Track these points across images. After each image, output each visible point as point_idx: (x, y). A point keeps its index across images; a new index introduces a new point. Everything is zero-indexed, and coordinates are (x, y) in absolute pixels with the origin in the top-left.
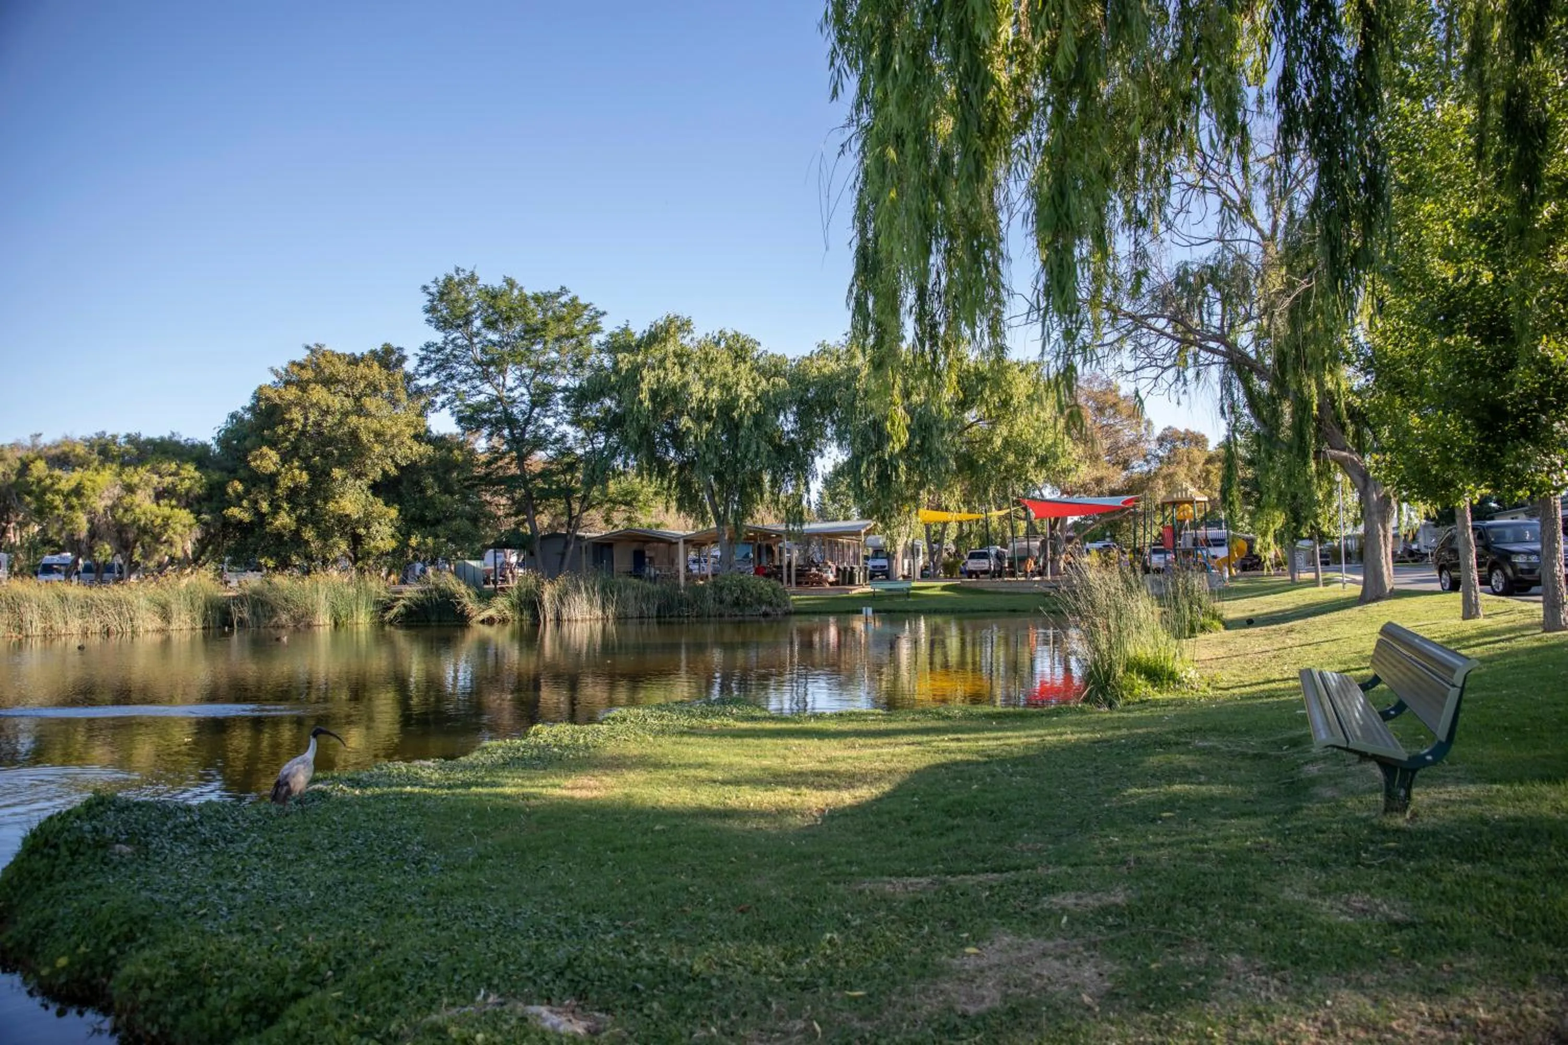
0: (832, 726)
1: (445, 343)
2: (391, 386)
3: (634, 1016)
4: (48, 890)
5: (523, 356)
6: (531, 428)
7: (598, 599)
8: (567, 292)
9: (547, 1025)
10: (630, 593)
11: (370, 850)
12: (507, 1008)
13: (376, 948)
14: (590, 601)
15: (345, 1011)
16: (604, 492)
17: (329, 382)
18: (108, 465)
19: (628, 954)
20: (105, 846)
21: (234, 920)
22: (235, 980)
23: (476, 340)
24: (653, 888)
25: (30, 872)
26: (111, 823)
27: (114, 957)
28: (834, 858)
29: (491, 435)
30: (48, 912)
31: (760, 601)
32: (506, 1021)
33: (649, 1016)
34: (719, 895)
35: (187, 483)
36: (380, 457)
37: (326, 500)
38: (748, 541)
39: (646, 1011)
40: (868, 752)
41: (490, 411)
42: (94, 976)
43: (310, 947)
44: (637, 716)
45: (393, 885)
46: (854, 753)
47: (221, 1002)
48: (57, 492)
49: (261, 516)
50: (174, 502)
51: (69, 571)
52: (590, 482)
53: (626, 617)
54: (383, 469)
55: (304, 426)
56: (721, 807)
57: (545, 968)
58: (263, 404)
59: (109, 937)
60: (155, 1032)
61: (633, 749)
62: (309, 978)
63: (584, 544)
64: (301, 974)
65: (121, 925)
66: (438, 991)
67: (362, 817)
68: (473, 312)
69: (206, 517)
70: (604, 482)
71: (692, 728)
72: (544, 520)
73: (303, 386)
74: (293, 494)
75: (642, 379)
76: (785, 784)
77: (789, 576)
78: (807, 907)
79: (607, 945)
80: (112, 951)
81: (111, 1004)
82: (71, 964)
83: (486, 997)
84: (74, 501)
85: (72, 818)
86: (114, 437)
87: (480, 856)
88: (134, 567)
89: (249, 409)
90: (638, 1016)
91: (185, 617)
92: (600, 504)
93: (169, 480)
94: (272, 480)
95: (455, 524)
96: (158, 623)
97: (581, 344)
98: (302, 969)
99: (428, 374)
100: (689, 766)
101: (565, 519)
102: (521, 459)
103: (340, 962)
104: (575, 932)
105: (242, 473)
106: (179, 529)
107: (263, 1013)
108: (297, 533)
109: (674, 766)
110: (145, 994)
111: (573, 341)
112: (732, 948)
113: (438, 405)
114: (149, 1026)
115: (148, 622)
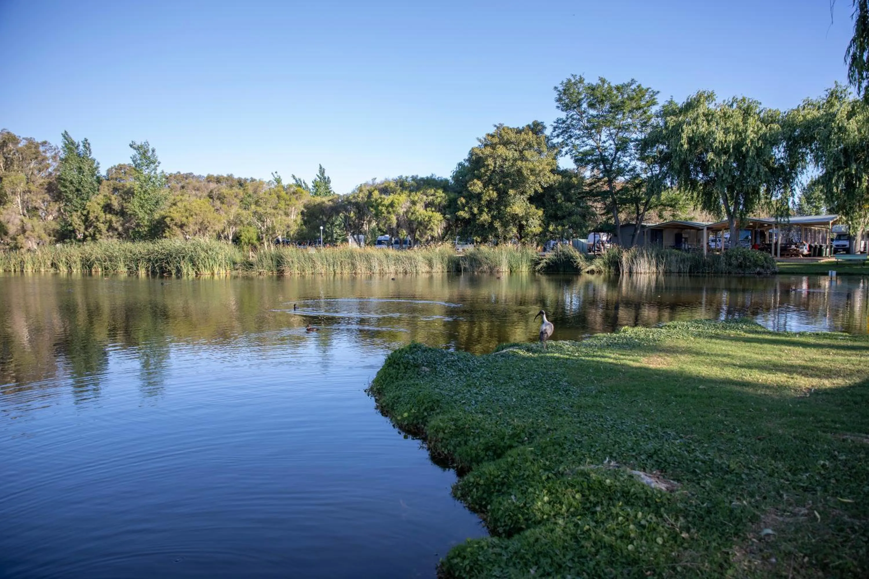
0: (812, 340)
1: (567, 119)
2: (539, 144)
3: (695, 486)
4: (396, 383)
5: (611, 122)
6: (615, 163)
7: (654, 261)
8: (635, 82)
9: (644, 482)
10: (673, 258)
11: (541, 382)
12: (622, 469)
13: (549, 430)
14: (649, 263)
15: (536, 458)
16: (658, 199)
17: (506, 143)
18: (404, 191)
19: (688, 452)
20: (417, 366)
21: (478, 407)
22: (481, 435)
23: (584, 115)
24: (702, 419)
25: (390, 374)
26: (420, 357)
27: (426, 416)
28: (822, 418)
29: (593, 168)
30: (397, 393)
31: (756, 265)
32: (621, 476)
33: (703, 487)
34: (744, 429)
35: (439, 199)
36: (534, 182)
37: (506, 206)
38: (748, 228)
39: (702, 485)
40: (840, 358)
41: (592, 155)
42: (418, 423)
43: (516, 425)
44: (683, 326)
45: (555, 400)
46: (830, 358)
47: (475, 444)
48: (383, 205)
49: (474, 215)
50: (433, 209)
51: (389, 243)
52: (650, 193)
53: (671, 272)
54: (535, 189)
55: (495, 167)
56: (740, 380)
57: (642, 452)
58: (474, 157)
59: (424, 408)
60: (446, 452)
61: (682, 344)
62: (516, 439)
63: (646, 230)
64: (513, 436)
65: (428, 402)
66: (583, 455)
67: (535, 366)
68: (582, 99)
69: (448, 216)
70: (659, 194)
71: (717, 334)
72: (622, 216)
73: (493, 146)
74: (489, 203)
75: (683, 131)
76: (782, 371)
77: (776, 250)
78: (805, 443)
79: (676, 446)
80: (425, 414)
81: (426, 437)
82: (409, 416)
83: (609, 462)
84: (390, 209)
85: (404, 353)
86: (407, 177)
87: (599, 391)
88: (416, 241)
89: (467, 160)
90: (697, 486)
91: (439, 266)
92: (656, 206)
93: (431, 198)
94: (479, 196)
95: (574, 218)
96: (427, 269)
97: (645, 112)
98: (512, 435)
99: (558, 136)
100: (718, 355)
101: (635, 215)
102: (610, 182)
103: (531, 434)
104: (657, 436)
105: (465, 193)
106: (436, 222)
107: (495, 452)
108: (491, 224)
109: (708, 355)
110: (441, 435)
111: (641, 111)
112: (755, 459)
113: (563, 153)
114: (443, 449)
115: (423, 268)
